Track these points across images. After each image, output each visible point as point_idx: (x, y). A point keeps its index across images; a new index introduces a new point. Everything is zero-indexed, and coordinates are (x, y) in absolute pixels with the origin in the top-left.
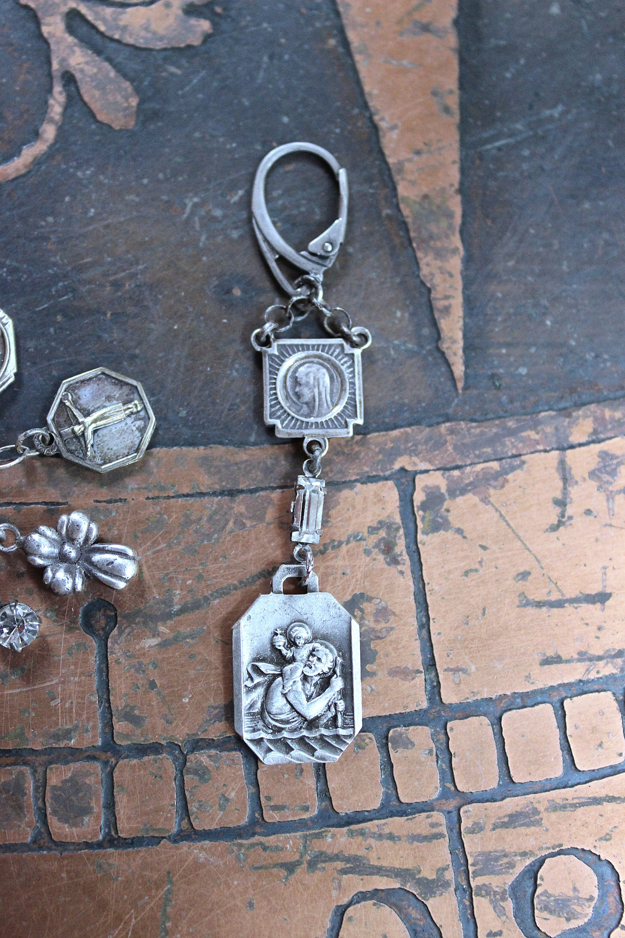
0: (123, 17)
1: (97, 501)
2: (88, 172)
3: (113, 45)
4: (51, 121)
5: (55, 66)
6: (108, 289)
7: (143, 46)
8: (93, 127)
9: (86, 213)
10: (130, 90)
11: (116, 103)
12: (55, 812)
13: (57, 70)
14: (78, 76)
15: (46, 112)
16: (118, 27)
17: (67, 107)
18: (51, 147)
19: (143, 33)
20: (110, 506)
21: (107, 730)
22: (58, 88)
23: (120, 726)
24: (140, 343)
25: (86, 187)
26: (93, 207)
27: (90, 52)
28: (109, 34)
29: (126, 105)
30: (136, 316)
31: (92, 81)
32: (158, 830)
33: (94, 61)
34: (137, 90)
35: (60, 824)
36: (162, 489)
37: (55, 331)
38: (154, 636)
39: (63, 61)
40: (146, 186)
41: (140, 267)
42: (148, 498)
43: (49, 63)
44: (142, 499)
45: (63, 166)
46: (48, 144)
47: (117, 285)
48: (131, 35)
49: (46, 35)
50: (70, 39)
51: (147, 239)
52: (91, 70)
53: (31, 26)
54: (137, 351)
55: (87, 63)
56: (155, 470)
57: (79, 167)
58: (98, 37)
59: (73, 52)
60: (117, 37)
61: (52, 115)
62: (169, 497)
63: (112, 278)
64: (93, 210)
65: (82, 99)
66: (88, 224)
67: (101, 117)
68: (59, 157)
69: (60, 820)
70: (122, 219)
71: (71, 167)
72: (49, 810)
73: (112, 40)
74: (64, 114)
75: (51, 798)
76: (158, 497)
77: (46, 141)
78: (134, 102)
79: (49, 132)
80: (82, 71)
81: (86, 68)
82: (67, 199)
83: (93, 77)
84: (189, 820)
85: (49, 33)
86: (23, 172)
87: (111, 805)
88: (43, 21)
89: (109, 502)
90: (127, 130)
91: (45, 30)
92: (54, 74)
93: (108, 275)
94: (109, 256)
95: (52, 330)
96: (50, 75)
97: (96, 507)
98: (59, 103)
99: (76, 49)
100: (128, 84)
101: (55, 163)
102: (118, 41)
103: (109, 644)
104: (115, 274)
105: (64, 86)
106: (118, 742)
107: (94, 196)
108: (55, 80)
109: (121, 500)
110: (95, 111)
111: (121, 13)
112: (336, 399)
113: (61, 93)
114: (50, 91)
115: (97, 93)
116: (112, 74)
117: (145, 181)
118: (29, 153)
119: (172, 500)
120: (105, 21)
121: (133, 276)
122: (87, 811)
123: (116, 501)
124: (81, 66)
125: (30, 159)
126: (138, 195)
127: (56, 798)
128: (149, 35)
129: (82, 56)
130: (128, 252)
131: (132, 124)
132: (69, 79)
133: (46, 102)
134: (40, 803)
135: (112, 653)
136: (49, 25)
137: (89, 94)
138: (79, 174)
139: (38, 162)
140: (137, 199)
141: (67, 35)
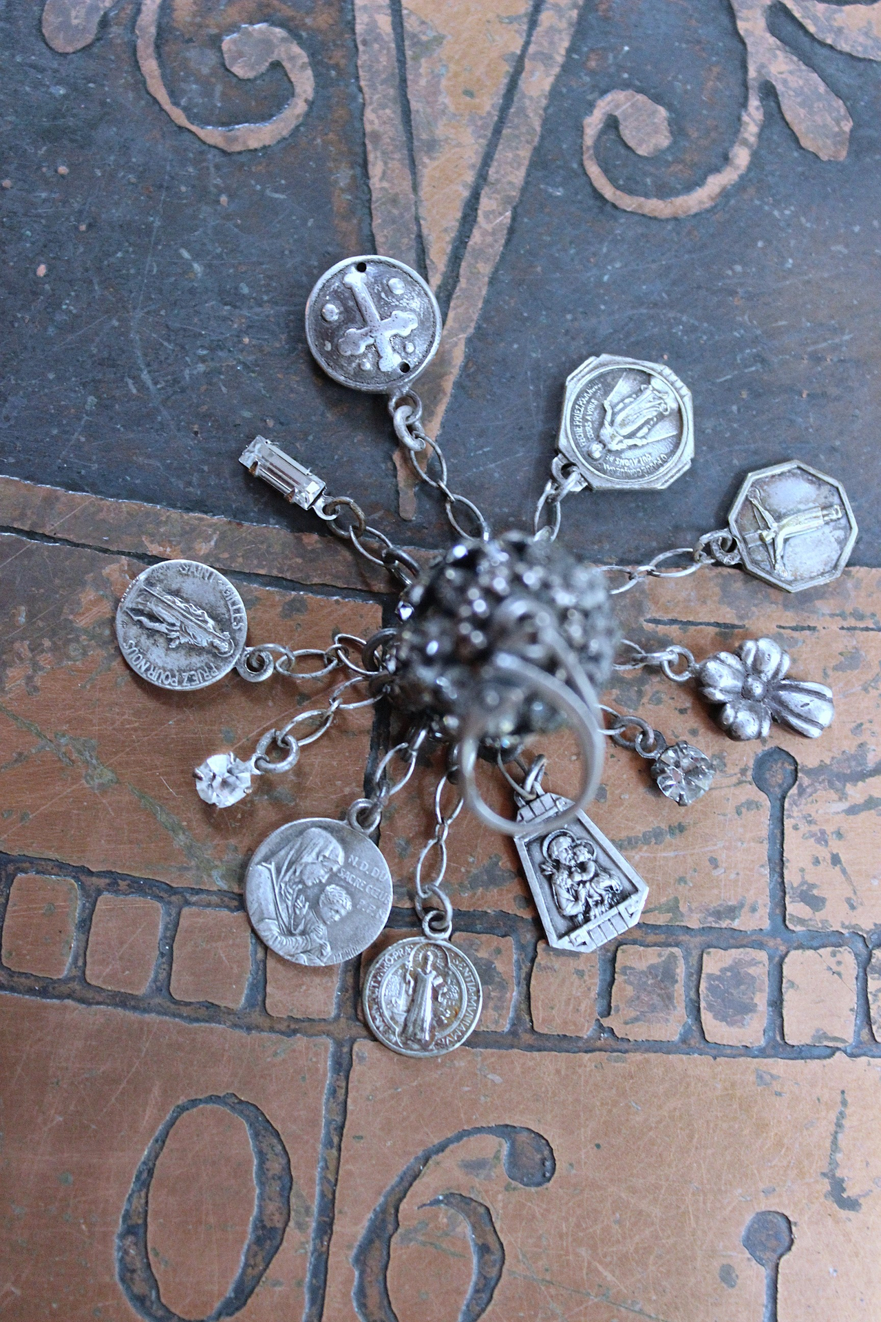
0: (837, 16)
1: (780, 627)
2: (787, 212)
3: (825, 51)
4: (745, 143)
5: (752, 73)
6: (806, 362)
7: (861, 56)
8: (796, 154)
9: (783, 263)
10: (843, 111)
11: (825, 126)
12: (710, 1007)
13: (754, 79)
14: (780, 88)
15: (738, 131)
16: (831, 29)
17: (764, 127)
18: (741, 177)
19: (861, 39)
20: (796, 634)
21: (778, 911)
22: (754, 102)
23: (794, 908)
24: (841, 433)
25: (782, 229)
26: (791, 256)
27: (795, 59)
28: (819, 36)
29: (836, 129)
30: (838, 399)
31: (797, 95)
32: (835, 1039)
33: (800, 70)
34: (852, 112)
35: (717, 1023)
36: (861, 617)
37: (739, 410)
38: (840, 799)
39: (762, 66)
40: (857, 235)
41: (846, 337)
42: (842, 628)
43: (744, 67)
44: (835, 627)
45: (757, 202)
46: (740, 172)
47: (817, 358)
48: (846, 41)
49: (742, 32)
50: (772, 40)
51: (855, 302)
52: (795, 82)
53: (724, 20)
54: (838, 443)
55: (791, 72)
56: (853, 594)
57: (776, 204)
58: (806, 40)
59: (775, 56)
60: (829, 41)
61: (746, 135)
62: (867, 629)
63: (809, 349)
64: (790, 261)
65: (783, 118)
66: (785, 278)
67: (804, 143)
68: (751, 191)
69: (715, 1017)
70: (826, 275)
71: (767, 204)
72: (703, 1004)
73: (823, 44)
74: (760, 136)
75: (708, 989)
76: (855, 628)
77: (738, 168)
78: (847, 126)
79: (742, 157)
80: (785, 82)
81: (790, 78)
82: (760, 244)
83: (799, 92)
84: (871, 1029)
85: (746, 30)
86: (708, 205)
87: (777, 1003)
88: (739, 14)
89: (794, 629)
90: (838, 163)
91: (741, 26)
92: (751, 83)
93: (807, 344)
94: (808, 321)
95: (735, 408)
96: (745, 85)
97: (780, 634)
98: (754, 120)
99: (778, 52)
100: (841, 102)
101: (746, 197)
102: (831, 47)
103: (786, 805)
104: (815, 343)
105: (762, 100)
106: (791, 926)
107: (793, 242)
108: (751, 91)
109: (809, 628)
110: (798, 134)
111: (835, 12)
113: (757, 108)
114: (744, 105)
115: (802, 112)
116: (822, 88)
117: (857, 229)
118: (715, 183)
119: (871, 633)
120: (815, 19)
121: (835, 348)
122: (748, 1008)
123: (803, 629)
124: (783, 76)
125: (717, 190)
126: (847, 246)
127: (711, 989)
128: (870, 43)
129: (787, 64)
130: (832, 317)
131: (843, 155)
132: (769, 92)
133: (739, 119)
134: (693, 995)
135: (790, 816)
136: (747, 20)
137: (793, 111)
138: (776, 213)
139: (725, 194)
140: (845, 251)
141: (768, 35)
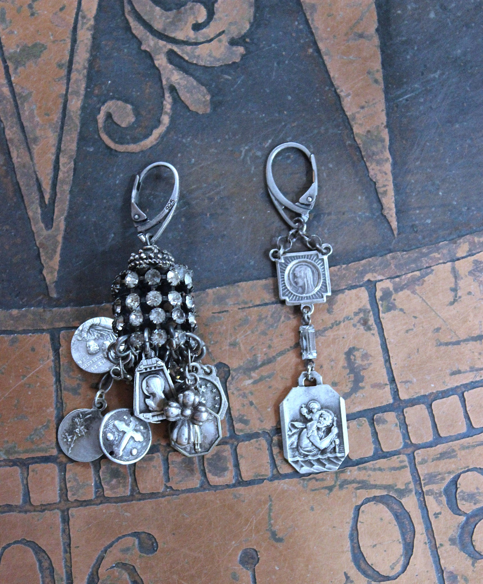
1: (214, 312)
2: (188, 139)
3: (194, 66)
4: (166, 113)
5: (164, 82)
6: (206, 201)
7: (209, 66)
8: (188, 114)
9: (190, 161)
10: (205, 91)
11: (199, 99)
12: (210, 471)
13: (166, 84)
14: (177, 87)
15: (162, 109)
16: (194, 57)
17: (173, 105)
18: (168, 128)
19: (208, 58)
20: (220, 314)
21: (231, 428)
22: (167, 95)
23: (237, 426)
24: (226, 228)
25: (188, 147)
26: (193, 158)
27: (182, 72)
28: (191, 61)
29: (204, 100)
30: (222, 214)
31: (185, 89)
32: (262, 475)
33: (184, 77)
34: (209, 91)
35: (213, 477)
36: (246, 303)
37: (182, 227)
38: (249, 379)
39: (168, 79)
40: (220, 143)
41: (222, 188)
42: (239, 309)
43: (161, 81)
44: (236, 309)
45: (175, 138)
46: (166, 126)
47: (211, 199)
48: (202, 60)
49: (157, 66)
50: (171, 66)
51: (223, 172)
52: (183, 82)
53: (149, 62)
55: (181, 79)
56: (241, 294)
57: (183, 137)
58: (185, 64)
59: (173, 73)
60: (195, 62)
61: (166, 110)
62: (249, 307)
63: (207, 195)
64: (193, 160)
65: (180, 99)
66: (192, 168)
67: (191, 108)
68: (172, 133)
69: (212, 475)
70: (209, 163)
71: (179, 137)
72: (206, 471)
73: (192, 64)
74: (171, 109)
75: (207, 464)
76: (244, 308)
77: (165, 124)
78: (208, 98)
79: (166, 120)
80: (179, 84)
81: (181, 81)
83: (185, 87)
84: (277, 469)
85: (159, 64)
86: (155, 143)
87: (237, 465)
88: (155, 58)
90: (207, 114)
91: (157, 63)
92: (164, 87)
93: (205, 194)
94: (205, 184)
95: (180, 226)
96: (162, 87)
97: (214, 315)
98: (169, 103)
99: (174, 71)
100: (204, 87)
101: (170, 136)
102: (196, 64)
103: (228, 384)
104: (209, 192)
105: (170, 93)
106: (237, 434)
107: (193, 152)
108: (165, 91)
109: (225, 311)
110: (188, 105)
111: (196, 49)
112: (316, 283)
113: (169, 97)
114: (163, 96)
115: (188, 95)
116: (195, 83)
117: (219, 141)
118: (156, 133)
119: (251, 309)
120: (187, 54)
121: (218, 193)
122: (225, 469)
123: (223, 311)
124: (178, 81)
125: (158, 136)
126: (216, 149)
127: (209, 464)
128: (212, 59)
129: (178, 75)
130: (214, 180)
131: (209, 111)
132: (173, 89)
133: (162, 103)
134: (202, 467)
135: (230, 388)
136: (158, 60)
137: (184, 96)
138: (184, 141)
139: (161, 137)
140: (216, 151)
141: (168, 65)
